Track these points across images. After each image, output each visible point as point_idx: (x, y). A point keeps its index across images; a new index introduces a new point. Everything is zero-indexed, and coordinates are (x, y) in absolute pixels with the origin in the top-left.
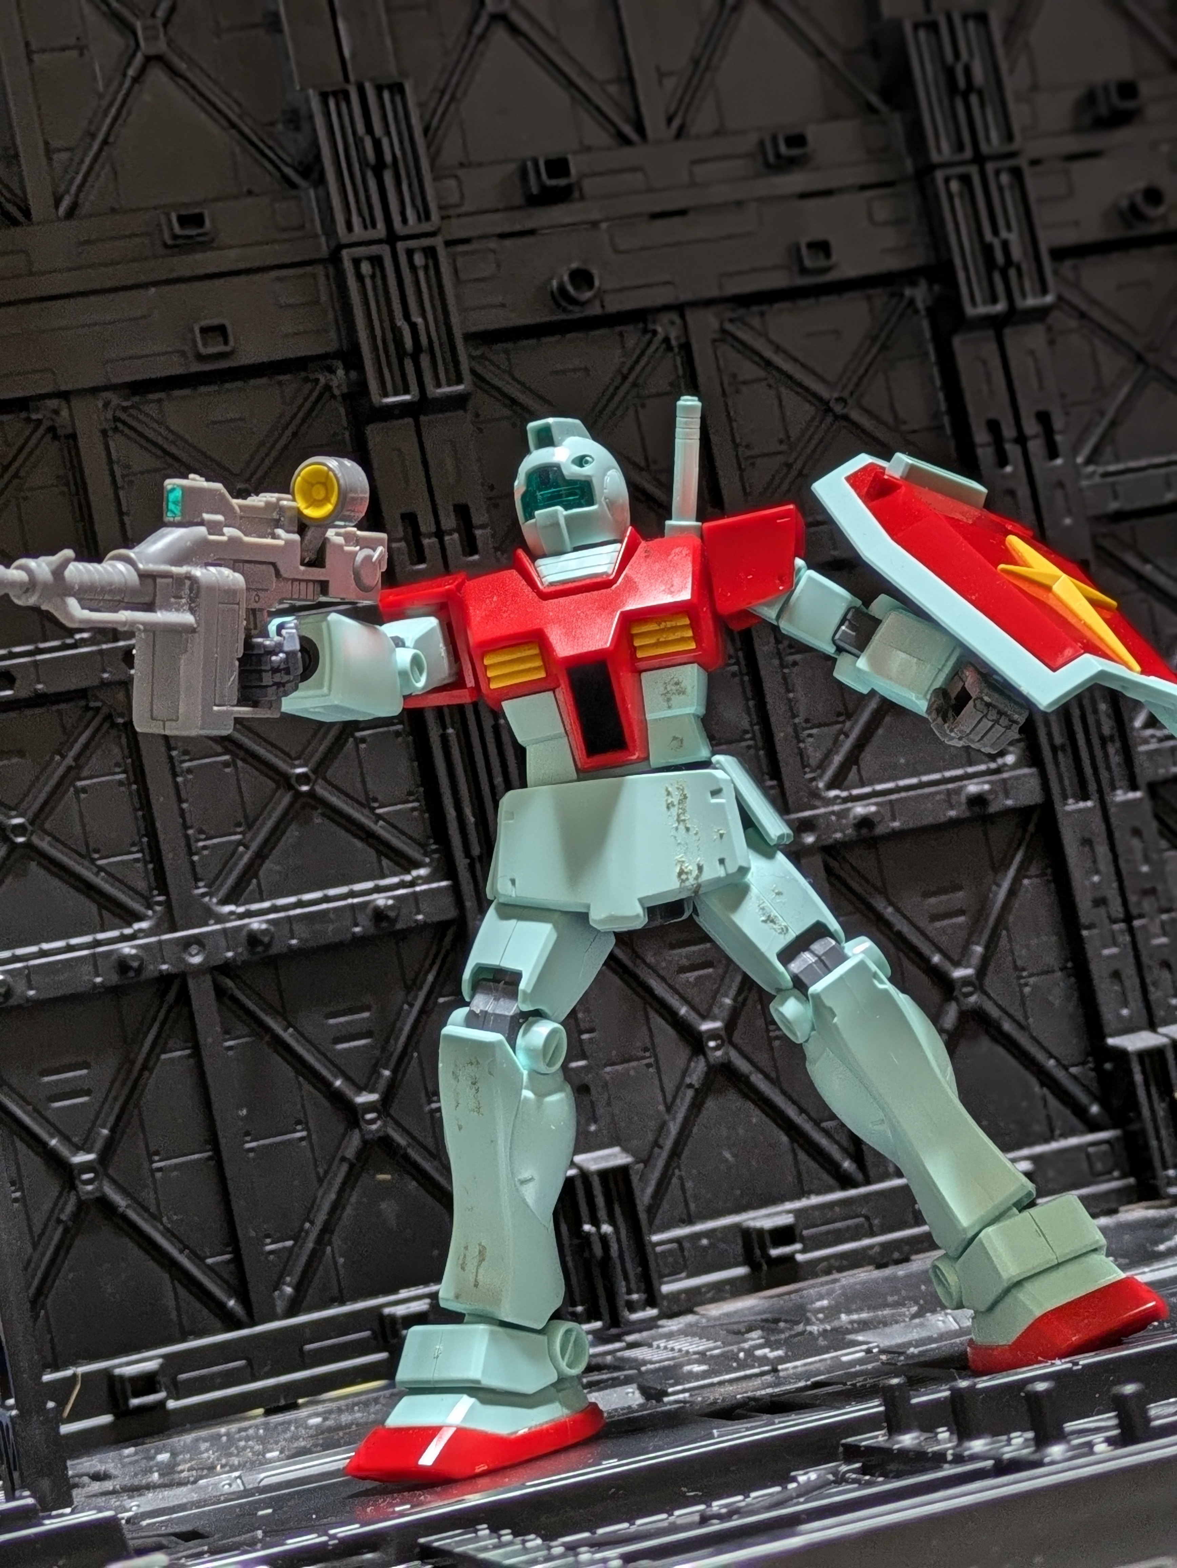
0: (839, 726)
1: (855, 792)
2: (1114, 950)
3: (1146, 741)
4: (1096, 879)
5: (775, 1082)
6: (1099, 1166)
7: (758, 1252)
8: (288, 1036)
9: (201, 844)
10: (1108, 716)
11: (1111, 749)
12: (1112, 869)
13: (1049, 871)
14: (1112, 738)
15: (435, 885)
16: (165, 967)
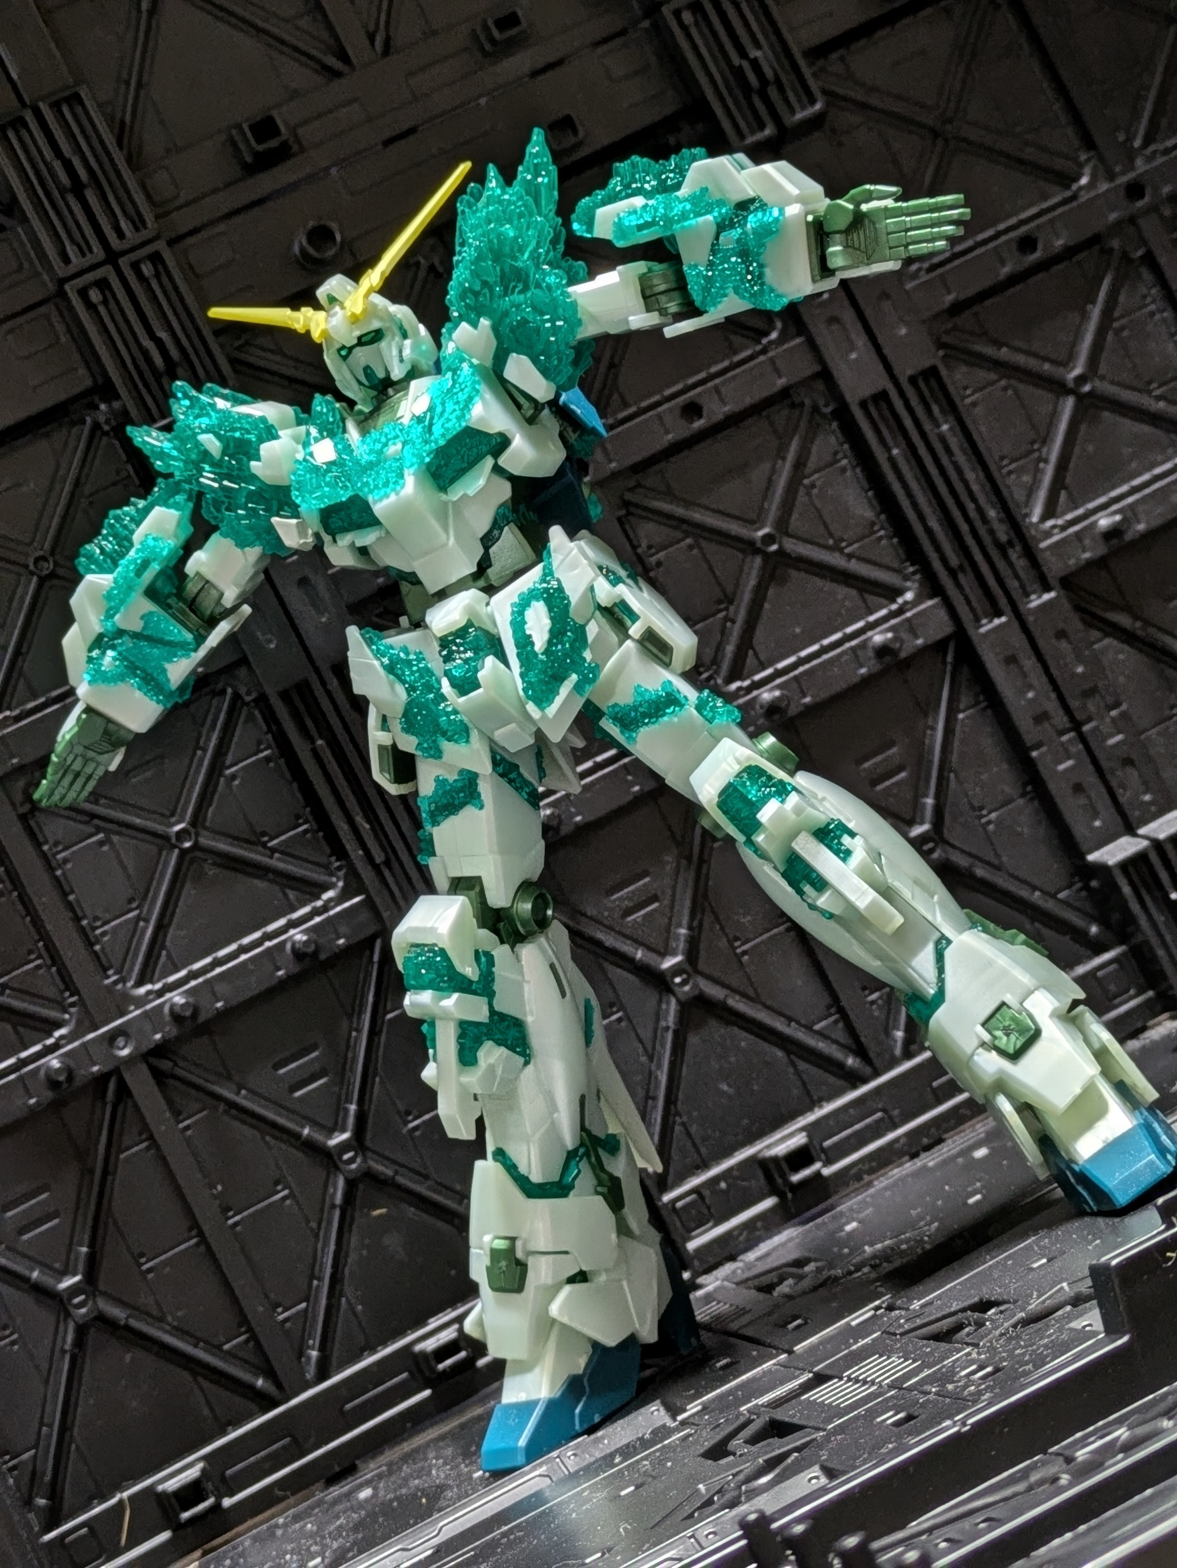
0: (721, 615)
1: (757, 677)
2: (1070, 763)
3: (1048, 534)
4: (1030, 695)
5: (754, 999)
6: (1112, 988)
7: (779, 1181)
8: (242, 1099)
9: (98, 932)
10: (1001, 521)
11: (1013, 555)
12: (1044, 679)
13: (981, 698)
14: (1010, 543)
15: (347, 905)
16: (96, 1068)
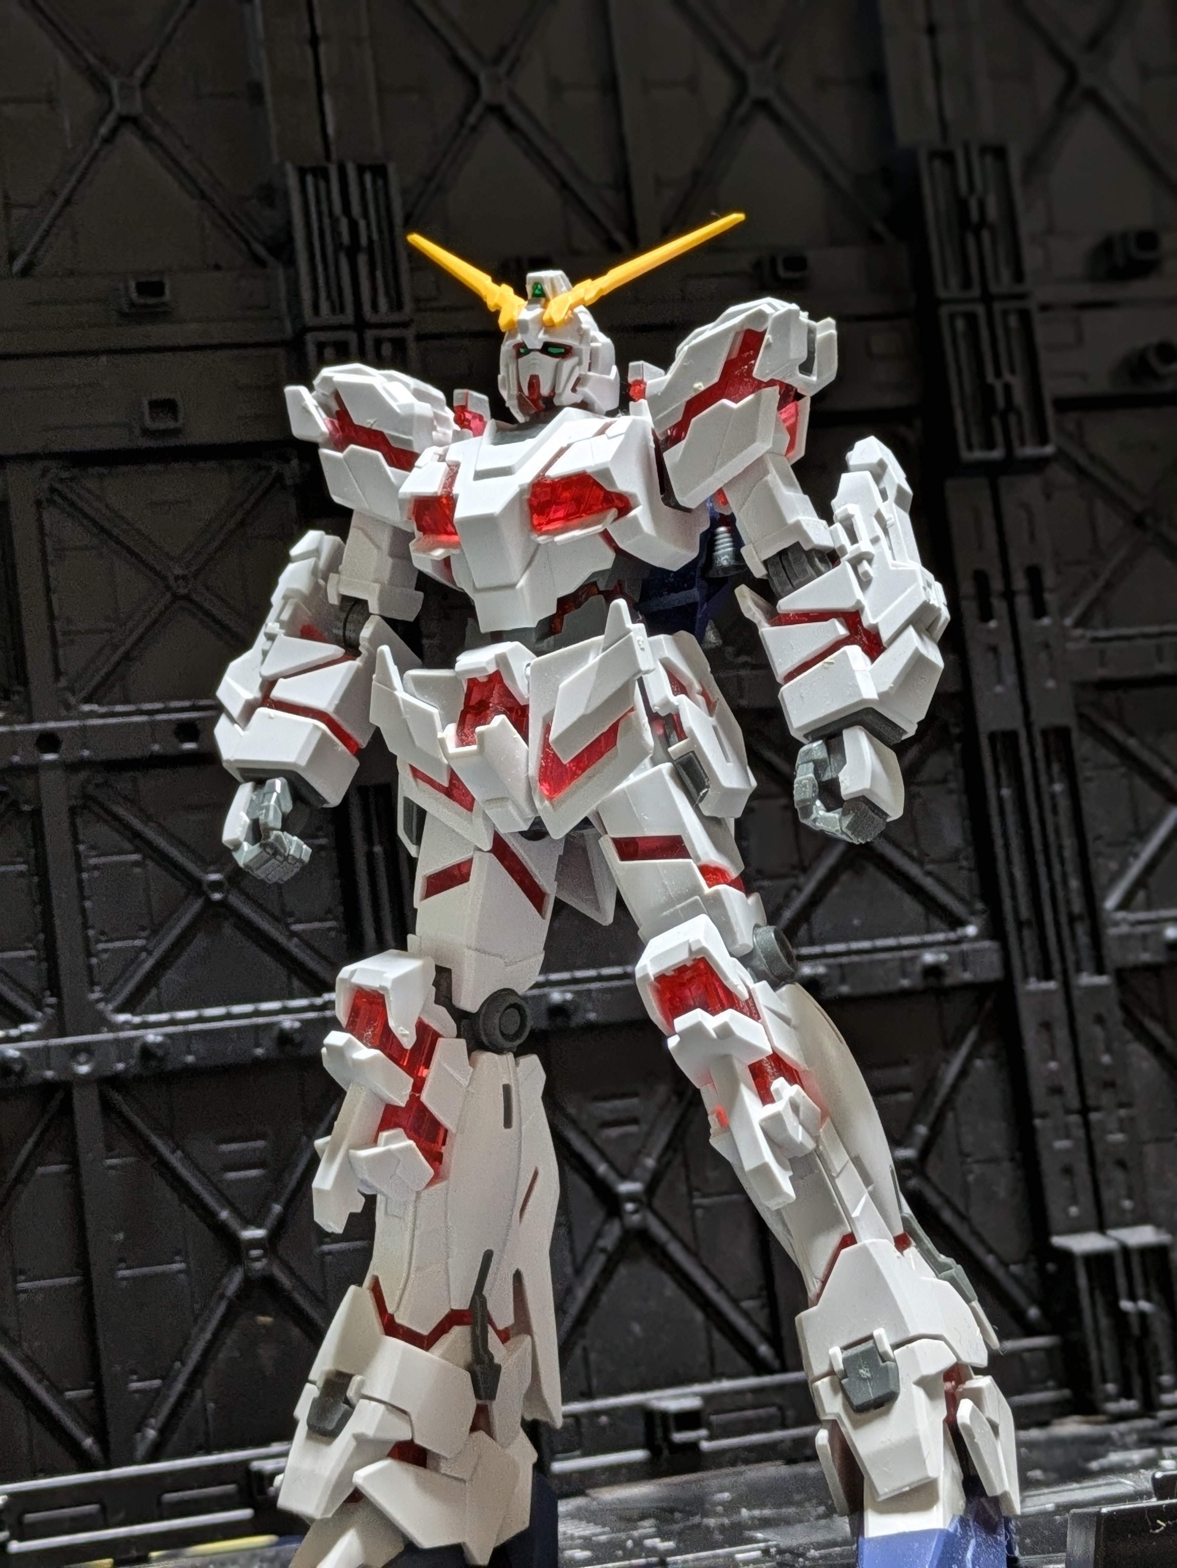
1: (806, 951)
2: (1066, 1143)
3: (1116, 924)
4: (1053, 1065)
5: (693, 1253)
6: (1034, 1374)
7: (659, 1435)
8: (175, 1159)
9: (101, 946)
10: (1079, 893)
11: (1080, 930)
12: (1071, 1057)
13: (1003, 1053)
14: (1081, 918)
16: (49, 1074)
